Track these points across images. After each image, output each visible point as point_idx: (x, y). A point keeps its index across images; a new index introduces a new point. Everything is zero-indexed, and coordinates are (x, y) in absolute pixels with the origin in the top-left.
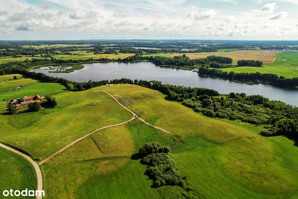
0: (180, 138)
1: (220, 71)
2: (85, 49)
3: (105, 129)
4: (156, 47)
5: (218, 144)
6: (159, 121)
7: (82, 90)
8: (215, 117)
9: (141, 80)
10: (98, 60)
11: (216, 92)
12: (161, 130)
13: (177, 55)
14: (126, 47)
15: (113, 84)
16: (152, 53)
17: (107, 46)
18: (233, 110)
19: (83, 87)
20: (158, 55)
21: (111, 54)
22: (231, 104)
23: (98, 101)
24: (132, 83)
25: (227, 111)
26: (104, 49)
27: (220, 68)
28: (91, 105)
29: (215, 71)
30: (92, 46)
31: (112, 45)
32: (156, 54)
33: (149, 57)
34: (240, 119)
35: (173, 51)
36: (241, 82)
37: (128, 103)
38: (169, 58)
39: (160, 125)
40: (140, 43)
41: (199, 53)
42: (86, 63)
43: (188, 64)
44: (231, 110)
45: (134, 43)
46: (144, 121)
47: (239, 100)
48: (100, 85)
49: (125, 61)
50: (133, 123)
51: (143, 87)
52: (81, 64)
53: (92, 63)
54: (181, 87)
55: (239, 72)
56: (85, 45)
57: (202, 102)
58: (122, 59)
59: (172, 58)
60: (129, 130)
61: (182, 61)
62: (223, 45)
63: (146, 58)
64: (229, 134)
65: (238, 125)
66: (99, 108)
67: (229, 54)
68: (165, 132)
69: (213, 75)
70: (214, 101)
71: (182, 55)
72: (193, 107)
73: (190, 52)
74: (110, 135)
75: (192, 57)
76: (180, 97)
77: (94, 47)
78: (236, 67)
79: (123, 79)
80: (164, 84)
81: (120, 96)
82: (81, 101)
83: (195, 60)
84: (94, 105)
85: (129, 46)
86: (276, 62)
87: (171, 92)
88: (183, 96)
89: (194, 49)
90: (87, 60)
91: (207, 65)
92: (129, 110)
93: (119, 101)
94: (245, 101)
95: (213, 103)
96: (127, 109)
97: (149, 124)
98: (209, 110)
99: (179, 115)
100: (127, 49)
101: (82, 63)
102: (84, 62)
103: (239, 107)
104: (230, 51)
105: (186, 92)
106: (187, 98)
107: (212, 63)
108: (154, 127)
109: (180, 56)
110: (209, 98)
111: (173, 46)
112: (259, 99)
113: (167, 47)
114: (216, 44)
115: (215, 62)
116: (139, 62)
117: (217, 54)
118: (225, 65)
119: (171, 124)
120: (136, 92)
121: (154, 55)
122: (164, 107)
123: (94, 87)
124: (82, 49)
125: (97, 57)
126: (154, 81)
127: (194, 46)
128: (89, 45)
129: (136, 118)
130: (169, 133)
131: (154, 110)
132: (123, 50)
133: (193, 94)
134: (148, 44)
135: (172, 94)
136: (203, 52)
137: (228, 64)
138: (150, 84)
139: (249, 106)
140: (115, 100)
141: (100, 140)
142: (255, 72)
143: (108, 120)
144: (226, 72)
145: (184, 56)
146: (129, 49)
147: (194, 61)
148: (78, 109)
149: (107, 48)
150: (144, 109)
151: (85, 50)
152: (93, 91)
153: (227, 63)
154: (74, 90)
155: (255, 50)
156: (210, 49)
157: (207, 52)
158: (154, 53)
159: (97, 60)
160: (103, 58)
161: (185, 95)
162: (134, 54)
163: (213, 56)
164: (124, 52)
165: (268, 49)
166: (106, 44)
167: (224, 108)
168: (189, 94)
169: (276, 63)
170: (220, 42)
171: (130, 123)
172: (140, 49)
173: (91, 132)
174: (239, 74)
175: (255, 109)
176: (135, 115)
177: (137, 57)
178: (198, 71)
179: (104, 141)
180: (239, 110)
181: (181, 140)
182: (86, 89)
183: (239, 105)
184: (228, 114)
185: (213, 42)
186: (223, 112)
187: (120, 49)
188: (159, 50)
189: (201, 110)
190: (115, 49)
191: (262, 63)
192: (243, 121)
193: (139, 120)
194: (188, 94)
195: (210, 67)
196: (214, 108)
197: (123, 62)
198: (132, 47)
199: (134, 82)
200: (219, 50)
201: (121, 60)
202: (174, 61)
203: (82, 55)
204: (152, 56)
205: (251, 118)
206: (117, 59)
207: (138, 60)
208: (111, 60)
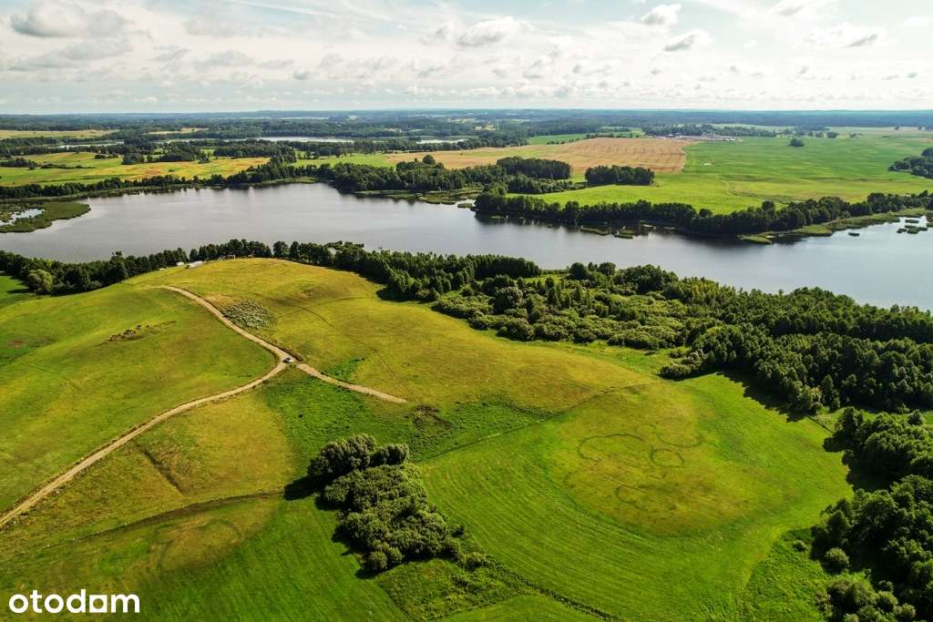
0: (435, 414)
1: (539, 203)
2: (89, 146)
3: (188, 413)
4: (337, 136)
5: (548, 416)
6: (364, 369)
7: (89, 290)
8: (534, 340)
9: (295, 244)
10: (140, 185)
11: (531, 264)
12: (372, 396)
13: (408, 157)
14: (235, 137)
15: (200, 262)
16: (325, 153)
17: (170, 137)
18: (582, 315)
19: (93, 278)
20: (345, 159)
21: (186, 163)
22: (577, 296)
23: (153, 322)
24: (267, 254)
25: (566, 319)
26: (161, 146)
27: (538, 193)
28: (128, 336)
29: (524, 202)
30: (112, 137)
31: (186, 131)
32: (338, 156)
33: (318, 167)
34: (604, 337)
35: (394, 147)
36: (599, 231)
37: (258, 318)
38: (381, 169)
39: (371, 379)
40: (284, 121)
41: (474, 151)
42: (94, 197)
43: (444, 186)
44: (576, 315)
45: (264, 123)
46: (316, 373)
47: (598, 283)
48: (154, 268)
49: (238, 183)
50: (279, 384)
51: (305, 263)
52: (78, 198)
53: (120, 195)
54: (427, 258)
55: (592, 203)
56: (87, 134)
57: (491, 298)
58: (226, 176)
59: (391, 169)
60: (269, 405)
61: (423, 176)
62: (543, 125)
63: (308, 172)
64: (575, 384)
65: (601, 356)
66: (157, 345)
67: (559, 152)
68: (386, 402)
69: (520, 214)
70: (528, 292)
71: (420, 157)
72: (466, 316)
73: (446, 147)
74: (206, 429)
75: (452, 161)
76: (427, 287)
77: (119, 138)
78: (582, 188)
79: (234, 242)
80: (371, 252)
81: (231, 301)
82: (88, 329)
83: (463, 171)
84: (138, 338)
85: (246, 133)
86: (687, 169)
87: (397, 275)
88: (433, 285)
89: (456, 139)
90: (100, 186)
91: (497, 186)
92: (263, 343)
93: (226, 316)
94: (614, 286)
95: (524, 297)
96: (256, 340)
97: (336, 382)
98: (515, 320)
99: (428, 343)
100: (239, 143)
101: (80, 194)
102: (86, 193)
103: (598, 304)
104: (563, 143)
105: (442, 271)
106: (446, 290)
107: (512, 178)
108: (352, 387)
109: (416, 159)
110: (512, 285)
111: (391, 130)
112: (652, 275)
113: (372, 135)
114: (523, 121)
115: (522, 177)
116: (285, 184)
117: (529, 152)
118: (552, 184)
119: (404, 372)
120: (282, 284)
121: (333, 162)
122: (379, 322)
123: (132, 275)
124: (78, 147)
125: (134, 172)
126: (341, 243)
127: (455, 130)
128: (100, 133)
129: (290, 366)
130: (401, 401)
131: (347, 335)
132: (228, 147)
133: (464, 275)
134: (310, 126)
135: (398, 280)
136: (483, 146)
137: (559, 181)
138: (328, 254)
139: (626, 299)
140: (212, 315)
141: (172, 449)
142: (634, 201)
143: (194, 381)
144: (557, 205)
145: (428, 160)
146: (246, 142)
147: (460, 176)
148: (81, 356)
149: (169, 142)
150: (315, 336)
151: (88, 150)
152: (130, 290)
153: (556, 178)
154: (57, 292)
155: (631, 136)
156: (504, 138)
157: (497, 146)
158: (333, 154)
159: (135, 184)
160: (159, 177)
161: (439, 279)
162: (265, 161)
163: (515, 158)
164: (233, 154)
165: (664, 133)
166: (164, 128)
167: (558, 311)
168: (452, 277)
169: (687, 172)
170: (531, 117)
171: (270, 385)
172: (286, 143)
173: (135, 429)
174: (592, 208)
175: (642, 305)
176: (283, 356)
177: (276, 170)
178: (474, 205)
179: (184, 453)
180: (598, 312)
181: (439, 420)
182: (106, 284)
183: (598, 298)
184: (569, 328)
185: (512, 117)
186: (555, 324)
187: (215, 144)
188: (349, 146)
189: (490, 321)
190: (197, 144)
191: (652, 175)
192: (612, 343)
193: (301, 371)
194: (448, 277)
195: (509, 192)
196: (529, 312)
197: (231, 188)
198: (257, 136)
199: (272, 249)
200: (530, 140)
201: (224, 180)
202: (398, 178)
203: (79, 167)
204: (328, 165)
205: (633, 334)
206: (209, 177)
207: (282, 180)
208: (189, 182)
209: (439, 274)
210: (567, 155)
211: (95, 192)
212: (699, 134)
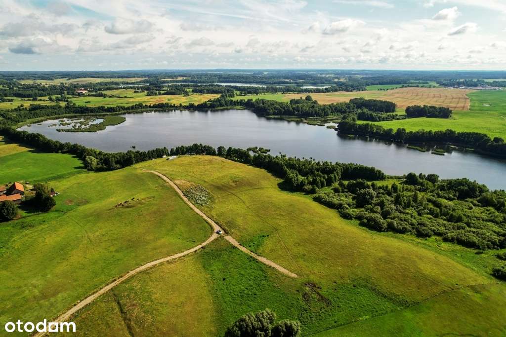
0: (318, 290)
1: (379, 128)
2: (132, 86)
3: (150, 271)
4: (257, 83)
5: (405, 305)
6: (269, 244)
7: (114, 169)
8: (387, 232)
9: (230, 148)
10: (152, 107)
11: (379, 172)
12: (274, 268)
13: (296, 96)
14: (204, 83)
15: (175, 157)
16: (250, 93)
17: (171, 82)
18: (420, 214)
19: (117, 163)
20: (261, 97)
21: (177, 96)
22: (415, 198)
23: (142, 196)
24: (213, 154)
25: (409, 216)
26: (166, 86)
27: (376, 121)
28: (126, 205)
29: (369, 127)
30: (144, 82)
31: (179, 79)
32: (257, 94)
33: (246, 100)
34: (439, 234)
35: (288, 90)
36: (420, 149)
37: (204, 198)
38: (281, 103)
39: (270, 255)
40: (229, 75)
41: (335, 93)
42: (129, 113)
43: (318, 114)
44: (415, 214)
45: (219, 76)
46: (235, 243)
47: (427, 189)
48: (150, 159)
49: (203, 108)
50: (212, 250)
51: (235, 161)
52: (121, 114)
53: (142, 112)
54: (310, 163)
55: (415, 129)
56: (133, 80)
57: (354, 195)
58: (196, 104)
59: (287, 103)
60: (204, 267)
61: (306, 107)
62: (373, 78)
63: (241, 103)
64: (425, 277)
65: (439, 251)
66: (141, 213)
67: (385, 95)
68: (283, 274)
69: (366, 134)
70: (379, 193)
71: (304, 96)
72: (338, 207)
73: (318, 91)
74: (159, 287)
75: (323, 99)
76: (310, 183)
77: (148, 82)
78: (405, 119)
79: (195, 145)
80: (275, 157)
81: (189, 184)
82: (107, 196)
83: (330, 106)
84: (131, 207)
85: (210, 81)
86: (473, 108)
87: (292, 174)
88: (314, 183)
89: (324, 86)
90: (133, 107)
91: (352, 116)
92: (205, 217)
93: (185, 195)
94: (440, 192)
95: (377, 197)
96: (201, 214)
97: (248, 252)
98: (373, 215)
99: (312, 228)
100: (206, 86)
101: (123, 112)
102: (126, 111)
103: (431, 206)
104: (388, 90)
105: (320, 173)
106: (323, 186)
107: (360, 111)
108: (260, 259)
109: (301, 98)
110: (368, 187)
111: (286, 80)
112: (469, 187)
113: (276, 83)
114: (362, 76)
115: (365, 110)
116: (227, 109)
117: (368, 95)
118: (384, 115)
119: (295, 250)
120: (220, 175)
121: (254, 98)
122: (278, 208)
123: (137, 162)
124: (127, 86)
125: (151, 100)
126: (257, 148)
127: (323, 81)
128: (139, 80)
129: (221, 236)
130: (293, 275)
131: (258, 216)
132: (200, 88)
133: (335, 176)
134: (243, 78)
135: (292, 178)
136: (340, 90)
137: (388, 114)
138: (249, 156)
139: (450, 203)
140: (177, 193)
141: (135, 302)
142: (444, 130)
143: (159, 243)
144: (391, 130)
145: (308, 98)
146: (209, 85)
147: (328, 108)
148: (98, 216)
150: (238, 214)
151: (132, 88)
152: (134, 172)
153: (387, 111)
154: (98, 170)
155: (430, 87)
156: (352, 86)
157: (347, 91)
158: (254, 93)
159: (150, 107)
160: (162, 104)
161: (318, 179)
162: (218, 96)
163: (361, 99)
164: (201, 92)
165: (452, 85)
166: (169, 77)
167: (402, 210)
168: (327, 177)
169: (473, 110)
170: (366, 74)
171: (206, 250)
172: (230, 86)
173: (115, 280)
174: (415, 133)
175: (465, 210)
176: (217, 228)
177: (223, 102)
178: (337, 127)
179: (142, 306)
180: (431, 212)
181: (322, 297)
182: (123, 167)
183: (429, 201)
184: (412, 224)
185: (355, 74)
186: (401, 220)
187: (193, 86)
188: (263, 89)
189: (354, 214)
190: (184, 86)
191: (451, 112)
192: (446, 240)
193: (227, 241)
194: (324, 177)
195: (358, 120)
196: (382, 209)
197: (199, 111)
198: (215, 82)
199: (216, 150)
200: (367, 87)
201: (195, 106)
202: (291, 109)
203: (126, 97)
204: (252, 100)
205: (463, 234)
206: (187, 104)
207: (226, 107)
208: (177, 107)
209: (318, 175)
210: (391, 97)
211: (130, 111)
212: (475, 85)
